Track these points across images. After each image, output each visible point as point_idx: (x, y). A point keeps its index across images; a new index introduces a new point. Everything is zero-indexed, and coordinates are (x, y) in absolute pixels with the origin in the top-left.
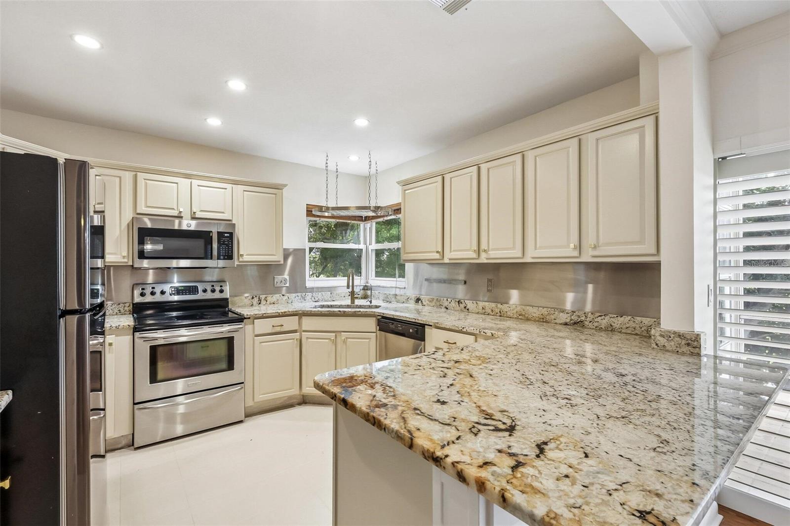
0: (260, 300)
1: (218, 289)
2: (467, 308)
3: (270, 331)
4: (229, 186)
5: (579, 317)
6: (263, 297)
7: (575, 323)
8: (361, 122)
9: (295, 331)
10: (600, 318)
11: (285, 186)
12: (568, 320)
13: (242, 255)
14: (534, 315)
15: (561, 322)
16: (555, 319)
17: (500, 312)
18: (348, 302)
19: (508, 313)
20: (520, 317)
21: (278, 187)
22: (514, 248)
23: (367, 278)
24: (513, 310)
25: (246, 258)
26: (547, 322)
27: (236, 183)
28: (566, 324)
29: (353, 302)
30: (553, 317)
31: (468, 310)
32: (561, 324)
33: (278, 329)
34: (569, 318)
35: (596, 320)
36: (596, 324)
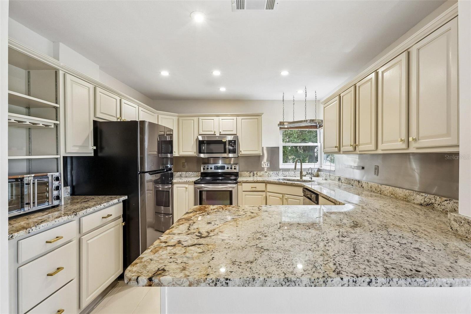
0: (254, 174)
1: (233, 167)
2: (363, 186)
3: (250, 190)
4: (235, 118)
5: (430, 199)
6: (255, 172)
7: (427, 205)
8: (285, 73)
9: (263, 191)
10: (446, 202)
11: (263, 114)
12: (422, 202)
13: (241, 151)
14: (400, 195)
15: (418, 202)
16: (414, 200)
17: (380, 190)
18: (299, 178)
19: (385, 192)
20: (392, 196)
21: (259, 115)
22: (371, 143)
23: (321, 164)
24: (388, 190)
25: (243, 152)
26: (408, 201)
27: (238, 116)
28: (421, 205)
29: (301, 178)
30: (412, 198)
31: (363, 187)
32: (418, 204)
33: (254, 189)
34: (423, 200)
35: (443, 203)
36: (443, 207)
